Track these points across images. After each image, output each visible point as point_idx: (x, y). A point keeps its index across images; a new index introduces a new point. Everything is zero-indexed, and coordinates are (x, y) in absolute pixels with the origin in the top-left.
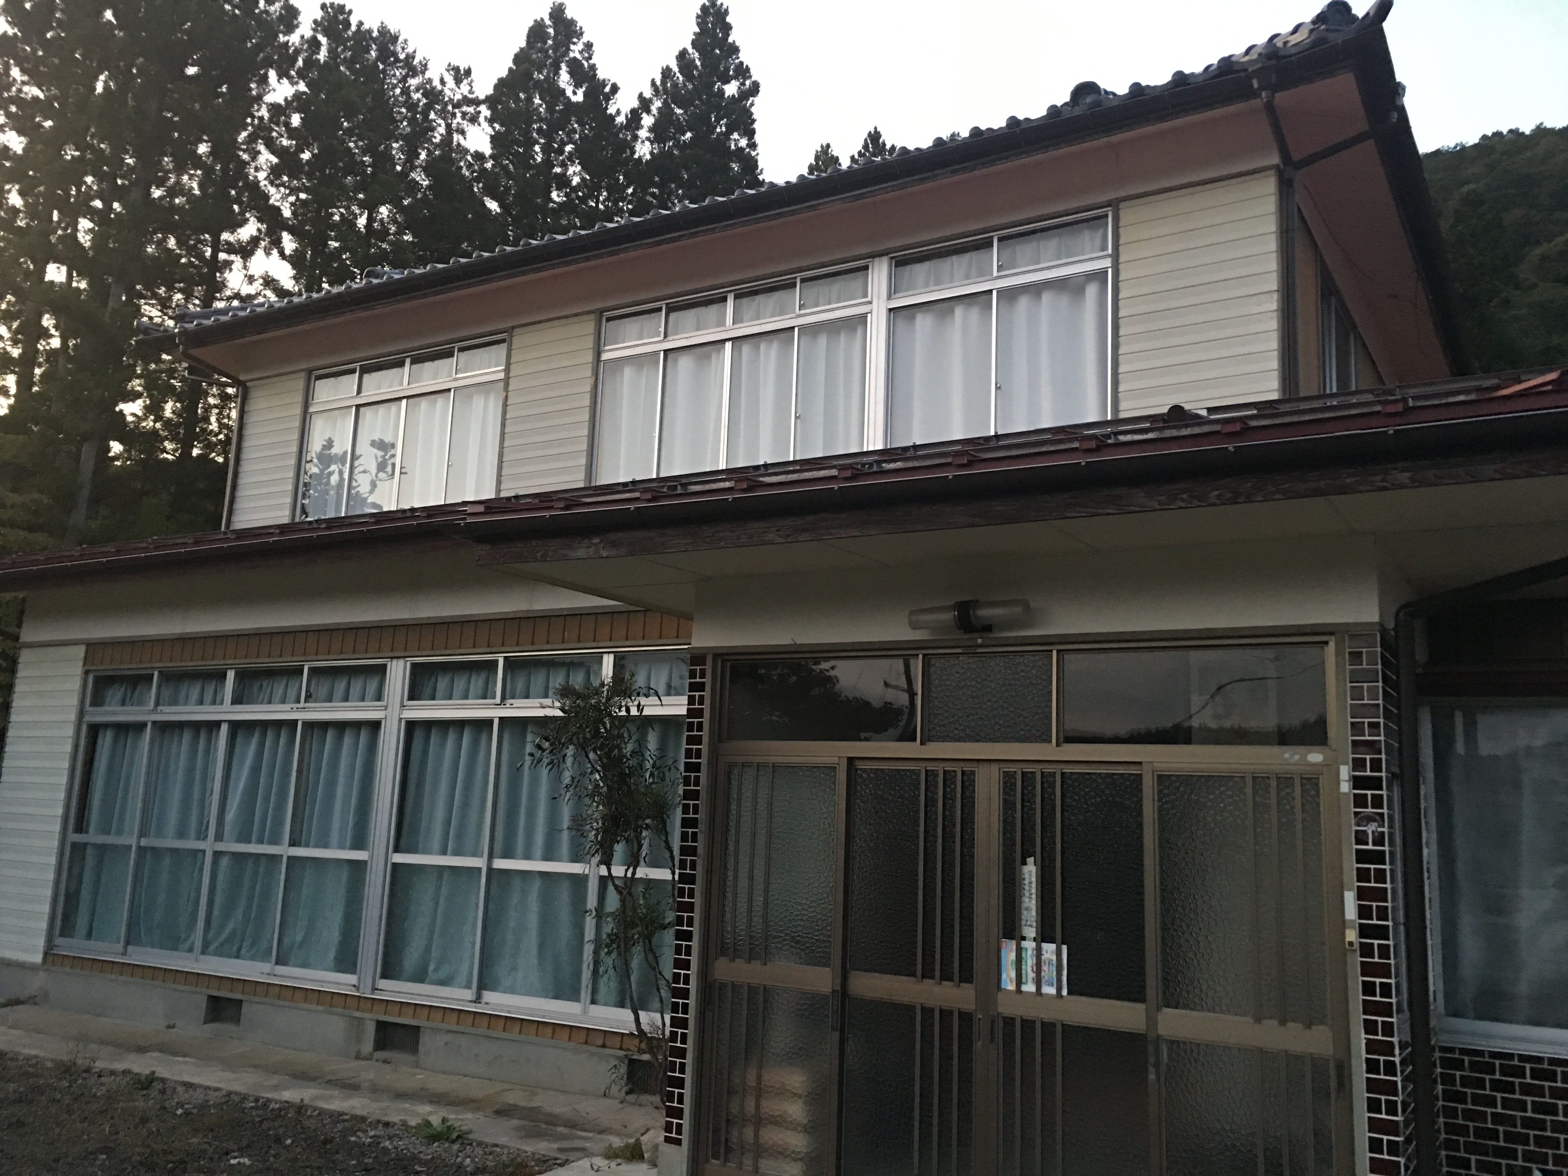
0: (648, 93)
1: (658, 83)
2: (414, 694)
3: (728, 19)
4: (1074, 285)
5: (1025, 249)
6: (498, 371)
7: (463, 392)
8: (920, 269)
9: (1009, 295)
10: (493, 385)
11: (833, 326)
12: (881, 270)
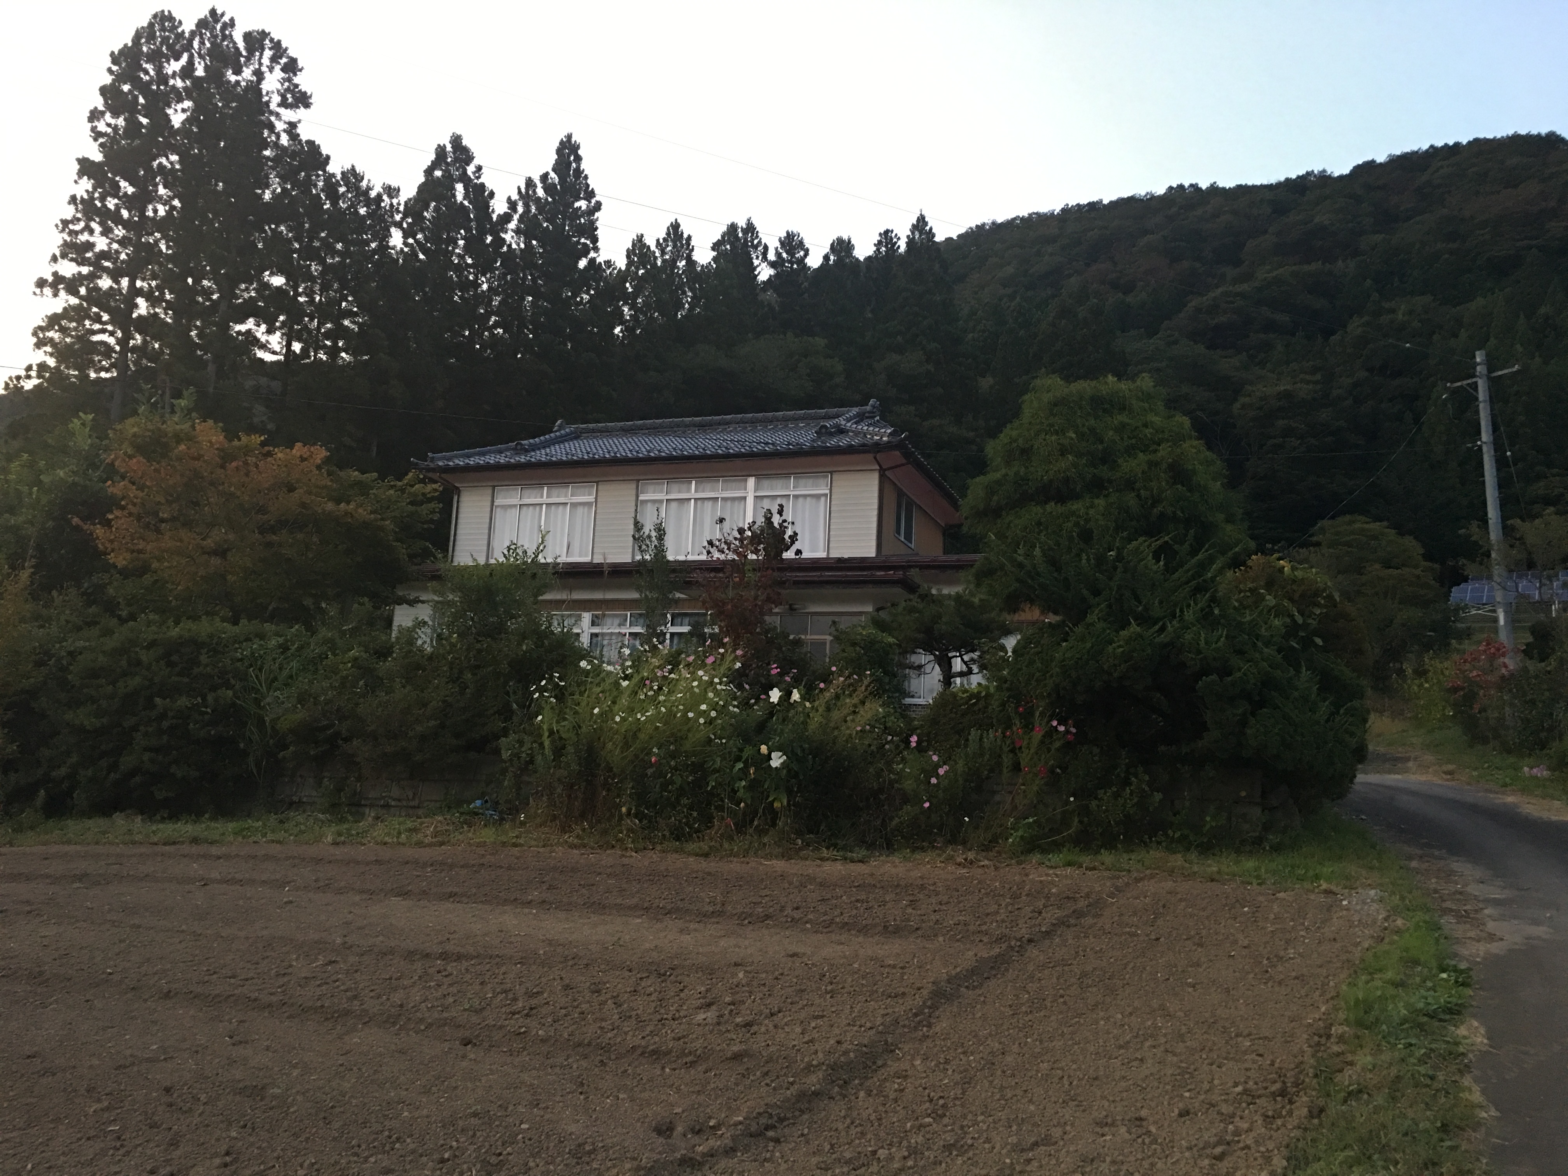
0: (515, 197)
1: (523, 190)
2: (593, 624)
3: (580, 152)
4: (818, 497)
5: (802, 482)
6: (591, 499)
7: (574, 505)
8: (766, 483)
9: (796, 497)
10: (589, 504)
11: (733, 499)
12: (751, 481)
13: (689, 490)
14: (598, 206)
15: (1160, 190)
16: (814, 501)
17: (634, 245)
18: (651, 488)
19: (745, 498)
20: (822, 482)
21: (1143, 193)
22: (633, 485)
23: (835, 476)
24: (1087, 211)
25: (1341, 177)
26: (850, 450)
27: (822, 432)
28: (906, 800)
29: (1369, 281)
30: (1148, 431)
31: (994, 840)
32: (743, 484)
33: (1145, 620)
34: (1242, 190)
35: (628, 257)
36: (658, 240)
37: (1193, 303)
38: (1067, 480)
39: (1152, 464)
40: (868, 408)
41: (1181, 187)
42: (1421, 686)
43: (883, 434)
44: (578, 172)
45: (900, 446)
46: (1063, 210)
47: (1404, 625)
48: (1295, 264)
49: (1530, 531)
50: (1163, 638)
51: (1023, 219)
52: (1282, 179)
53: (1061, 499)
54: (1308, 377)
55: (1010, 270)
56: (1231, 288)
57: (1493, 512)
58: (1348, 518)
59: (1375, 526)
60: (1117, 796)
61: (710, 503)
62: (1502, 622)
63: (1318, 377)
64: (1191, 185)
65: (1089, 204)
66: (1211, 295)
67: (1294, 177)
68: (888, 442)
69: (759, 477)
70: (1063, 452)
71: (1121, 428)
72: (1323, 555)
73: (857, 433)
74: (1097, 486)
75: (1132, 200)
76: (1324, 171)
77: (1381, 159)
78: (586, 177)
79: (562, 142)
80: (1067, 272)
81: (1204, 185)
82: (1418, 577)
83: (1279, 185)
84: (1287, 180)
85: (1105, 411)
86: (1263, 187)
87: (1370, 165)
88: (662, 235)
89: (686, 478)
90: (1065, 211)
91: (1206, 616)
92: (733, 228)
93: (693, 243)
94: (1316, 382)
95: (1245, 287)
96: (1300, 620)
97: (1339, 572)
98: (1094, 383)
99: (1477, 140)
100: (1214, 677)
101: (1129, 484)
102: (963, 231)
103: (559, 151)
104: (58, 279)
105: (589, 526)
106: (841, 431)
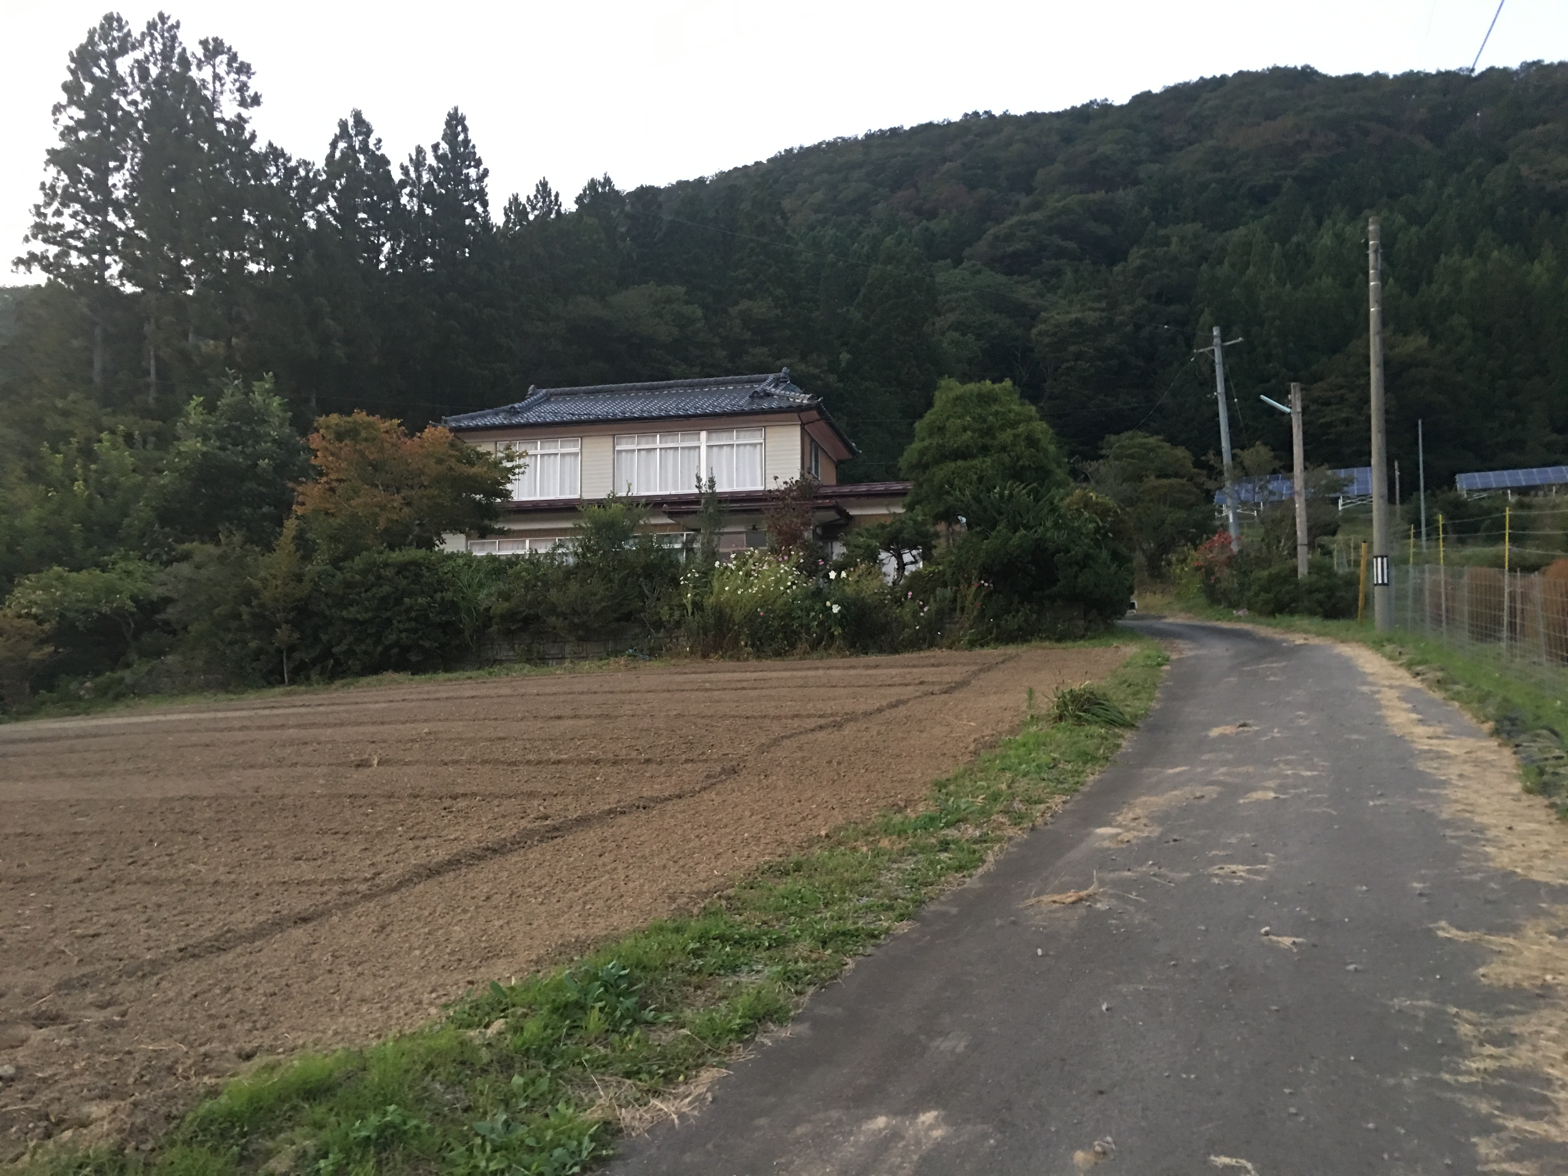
4: (754, 445)
5: (742, 434)
6: (577, 450)
7: (563, 455)
8: (714, 435)
9: (738, 445)
10: (576, 454)
11: (690, 448)
12: (703, 434)
13: (655, 442)
14: (486, 173)
15: (956, 117)
16: (751, 448)
17: (510, 203)
18: (624, 441)
19: (699, 447)
20: (758, 433)
21: (941, 120)
22: (610, 439)
23: (768, 430)
24: (889, 137)
25: (1122, 107)
26: (780, 411)
27: (754, 396)
28: (906, 626)
29: (1146, 209)
30: (1012, 415)
31: (953, 643)
32: (696, 437)
33: (1028, 527)
34: (1033, 118)
35: (506, 214)
36: (528, 197)
37: (992, 231)
38: (967, 447)
39: (1016, 436)
40: (782, 375)
41: (976, 114)
42: (1183, 569)
43: (803, 399)
44: (466, 142)
45: (818, 408)
46: (866, 135)
47: (1172, 524)
48: (1081, 193)
49: (1247, 456)
50: (1036, 536)
51: (828, 144)
52: (1068, 108)
53: (964, 458)
54: (1096, 305)
55: (819, 196)
56: (1025, 217)
57: (1225, 444)
58: (1130, 433)
59: (1153, 440)
60: (1014, 616)
61: (671, 452)
62: (1231, 520)
63: (1104, 304)
64: (986, 112)
65: (891, 130)
66: (1008, 223)
67: (1079, 106)
68: (808, 405)
69: (710, 431)
70: (965, 429)
71: (997, 413)
72: (1110, 466)
73: (781, 397)
74: (985, 450)
75: (930, 125)
76: (1106, 100)
77: (1157, 89)
78: (474, 147)
79: (449, 115)
80: (873, 199)
81: (997, 113)
82: (1183, 485)
83: (1065, 112)
84: (1073, 108)
85: (986, 402)
86: (1052, 115)
87: (1147, 95)
88: (532, 193)
89: (653, 432)
90: (869, 137)
91: (1056, 525)
92: (593, 184)
93: (560, 199)
94: (1102, 310)
95: (1036, 216)
96: (1101, 524)
97: (1124, 480)
98: (978, 385)
99: (1241, 73)
100: (1062, 554)
101: (1004, 449)
102: (772, 155)
103: (448, 123)
104: (33, 257)
105: (575, 471)
106: (768, 395)
